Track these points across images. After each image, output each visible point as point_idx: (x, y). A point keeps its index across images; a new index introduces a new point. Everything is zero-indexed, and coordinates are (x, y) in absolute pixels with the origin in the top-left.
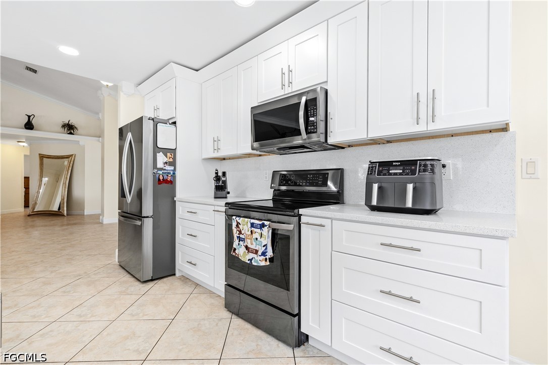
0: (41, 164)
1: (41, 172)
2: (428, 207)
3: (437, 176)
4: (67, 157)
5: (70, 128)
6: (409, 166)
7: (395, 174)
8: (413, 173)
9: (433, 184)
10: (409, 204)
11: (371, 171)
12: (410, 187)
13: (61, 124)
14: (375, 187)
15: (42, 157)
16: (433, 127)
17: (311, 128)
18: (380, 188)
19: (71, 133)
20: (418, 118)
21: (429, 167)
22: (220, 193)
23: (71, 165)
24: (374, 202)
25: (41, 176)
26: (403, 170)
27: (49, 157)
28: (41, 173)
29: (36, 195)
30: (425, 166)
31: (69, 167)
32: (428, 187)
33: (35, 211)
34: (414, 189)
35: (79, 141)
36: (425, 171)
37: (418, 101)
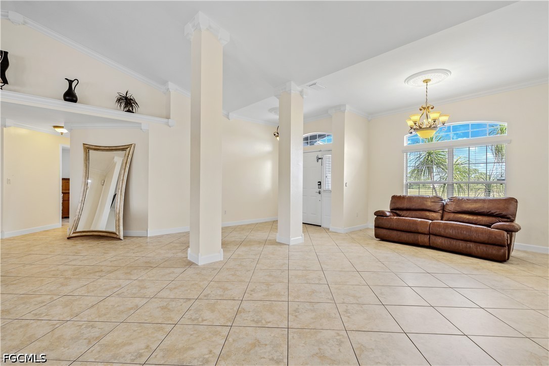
0: (87, 159)
1: (86, 171)
4: (123, 149)
5: (128, 103)
13: (115, 96)
15: (88, 148)
19: (129, 111)
23: (129, 160)
25: (87, 176)
27: (97, 149)
28: (86, 173)
29: (79, 208)
31: (126, 163)
33: (77, 230)
35: (141, 124)
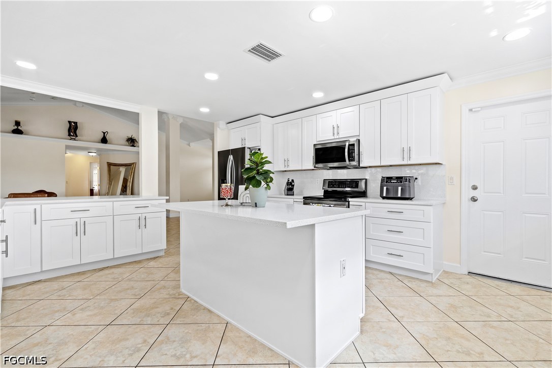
0: (109, 170)
2: (407, 196)
3: (411, 184)
4: (130, 165)
5: (132, 141)
6: (399, 179)
7: (394, 183)
8: (401, 182)
9: (409, 187)
10: (399, 195)
11: (382, 181)
12: (400, 188)
13: (126, 138)
14: (385, 188)
15: (110, 165)
16: (410, 163)
17: (351, 158)
18: (387, 189)
19: (133, 146)
20: (403, 158)
21: (408, 180)
22: (290, 192)
23: (133, 171)
24: (384, 195)
26: (397, 181)
27: (115, 165)
30: (406, 179)
32: (407, 188)
34: (402, 189)
35: (138, 152)
36: (406, 181)
37: (403, 151)
